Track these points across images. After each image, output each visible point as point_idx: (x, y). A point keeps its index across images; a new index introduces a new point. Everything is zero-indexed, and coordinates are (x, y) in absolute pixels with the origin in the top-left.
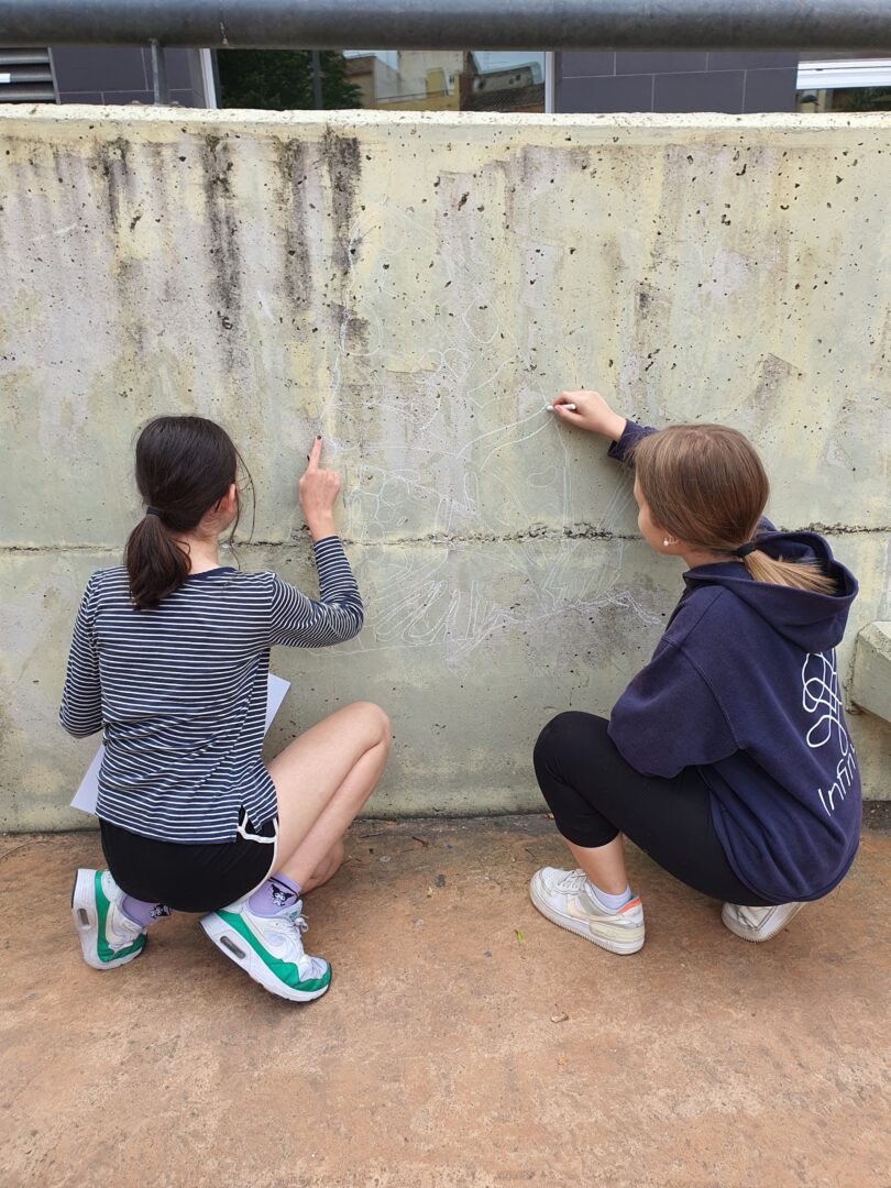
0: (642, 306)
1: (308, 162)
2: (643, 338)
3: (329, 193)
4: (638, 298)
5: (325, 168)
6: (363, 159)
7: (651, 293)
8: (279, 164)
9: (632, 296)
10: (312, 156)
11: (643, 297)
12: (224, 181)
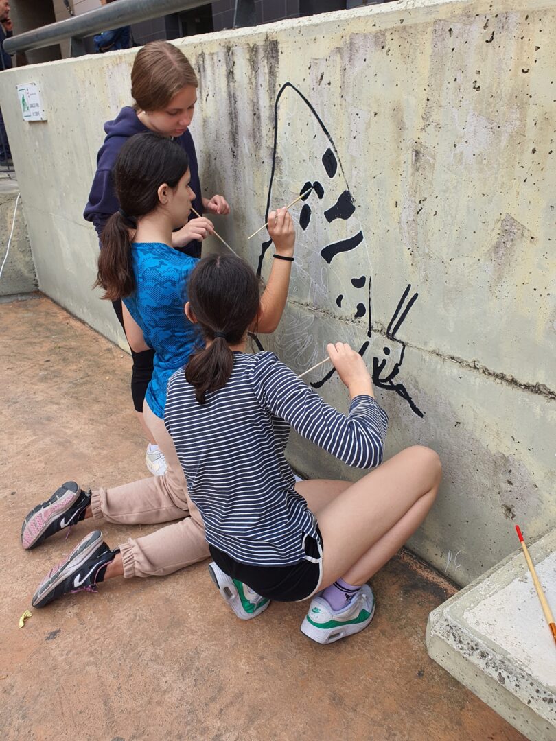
0: (416, 161)
1: (260, 58)
2: (416, 187)
3: (267, 76)
4: (414, 153)
5: (266, 61)
6: (280, 53)
7: (422, 150)
8: (249, 60)
9: (410, 152)
10: (261, 54)
11: (417, 153)
12: (232, 72)
